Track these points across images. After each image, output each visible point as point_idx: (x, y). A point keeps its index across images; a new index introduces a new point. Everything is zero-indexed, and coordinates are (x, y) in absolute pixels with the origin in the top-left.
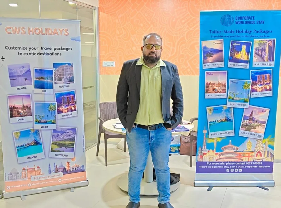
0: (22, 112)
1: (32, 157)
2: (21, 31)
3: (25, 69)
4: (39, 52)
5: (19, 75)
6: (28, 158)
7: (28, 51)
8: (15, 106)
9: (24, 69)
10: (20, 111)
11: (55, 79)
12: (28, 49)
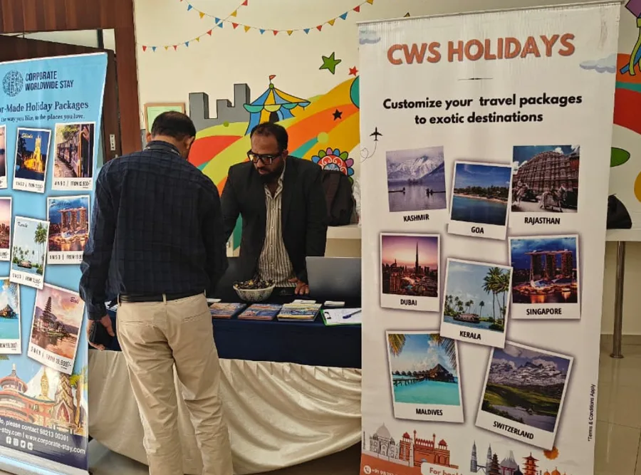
0: (413, 281)
1: (430, 412)
2: (428, 54)
3: (430, 164)
4: (474, 113)
5: (412, 179)
6: (419, 412)
7: (441, 112)
8: (396, 264)
9: (428, 162)
10: (407, 278)
11: (515, 198)
12: (444, 105)
